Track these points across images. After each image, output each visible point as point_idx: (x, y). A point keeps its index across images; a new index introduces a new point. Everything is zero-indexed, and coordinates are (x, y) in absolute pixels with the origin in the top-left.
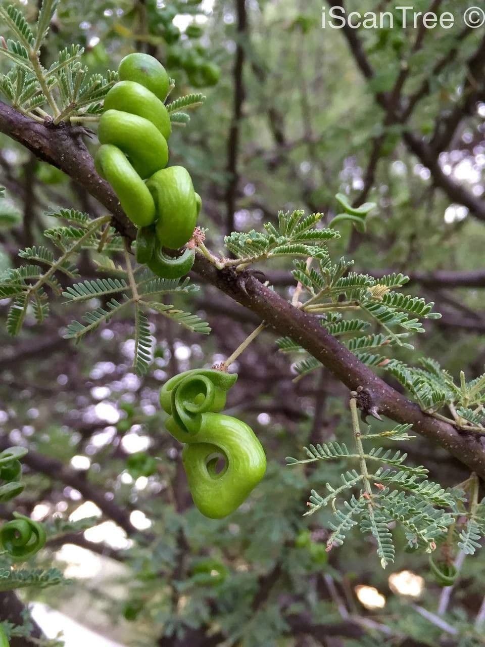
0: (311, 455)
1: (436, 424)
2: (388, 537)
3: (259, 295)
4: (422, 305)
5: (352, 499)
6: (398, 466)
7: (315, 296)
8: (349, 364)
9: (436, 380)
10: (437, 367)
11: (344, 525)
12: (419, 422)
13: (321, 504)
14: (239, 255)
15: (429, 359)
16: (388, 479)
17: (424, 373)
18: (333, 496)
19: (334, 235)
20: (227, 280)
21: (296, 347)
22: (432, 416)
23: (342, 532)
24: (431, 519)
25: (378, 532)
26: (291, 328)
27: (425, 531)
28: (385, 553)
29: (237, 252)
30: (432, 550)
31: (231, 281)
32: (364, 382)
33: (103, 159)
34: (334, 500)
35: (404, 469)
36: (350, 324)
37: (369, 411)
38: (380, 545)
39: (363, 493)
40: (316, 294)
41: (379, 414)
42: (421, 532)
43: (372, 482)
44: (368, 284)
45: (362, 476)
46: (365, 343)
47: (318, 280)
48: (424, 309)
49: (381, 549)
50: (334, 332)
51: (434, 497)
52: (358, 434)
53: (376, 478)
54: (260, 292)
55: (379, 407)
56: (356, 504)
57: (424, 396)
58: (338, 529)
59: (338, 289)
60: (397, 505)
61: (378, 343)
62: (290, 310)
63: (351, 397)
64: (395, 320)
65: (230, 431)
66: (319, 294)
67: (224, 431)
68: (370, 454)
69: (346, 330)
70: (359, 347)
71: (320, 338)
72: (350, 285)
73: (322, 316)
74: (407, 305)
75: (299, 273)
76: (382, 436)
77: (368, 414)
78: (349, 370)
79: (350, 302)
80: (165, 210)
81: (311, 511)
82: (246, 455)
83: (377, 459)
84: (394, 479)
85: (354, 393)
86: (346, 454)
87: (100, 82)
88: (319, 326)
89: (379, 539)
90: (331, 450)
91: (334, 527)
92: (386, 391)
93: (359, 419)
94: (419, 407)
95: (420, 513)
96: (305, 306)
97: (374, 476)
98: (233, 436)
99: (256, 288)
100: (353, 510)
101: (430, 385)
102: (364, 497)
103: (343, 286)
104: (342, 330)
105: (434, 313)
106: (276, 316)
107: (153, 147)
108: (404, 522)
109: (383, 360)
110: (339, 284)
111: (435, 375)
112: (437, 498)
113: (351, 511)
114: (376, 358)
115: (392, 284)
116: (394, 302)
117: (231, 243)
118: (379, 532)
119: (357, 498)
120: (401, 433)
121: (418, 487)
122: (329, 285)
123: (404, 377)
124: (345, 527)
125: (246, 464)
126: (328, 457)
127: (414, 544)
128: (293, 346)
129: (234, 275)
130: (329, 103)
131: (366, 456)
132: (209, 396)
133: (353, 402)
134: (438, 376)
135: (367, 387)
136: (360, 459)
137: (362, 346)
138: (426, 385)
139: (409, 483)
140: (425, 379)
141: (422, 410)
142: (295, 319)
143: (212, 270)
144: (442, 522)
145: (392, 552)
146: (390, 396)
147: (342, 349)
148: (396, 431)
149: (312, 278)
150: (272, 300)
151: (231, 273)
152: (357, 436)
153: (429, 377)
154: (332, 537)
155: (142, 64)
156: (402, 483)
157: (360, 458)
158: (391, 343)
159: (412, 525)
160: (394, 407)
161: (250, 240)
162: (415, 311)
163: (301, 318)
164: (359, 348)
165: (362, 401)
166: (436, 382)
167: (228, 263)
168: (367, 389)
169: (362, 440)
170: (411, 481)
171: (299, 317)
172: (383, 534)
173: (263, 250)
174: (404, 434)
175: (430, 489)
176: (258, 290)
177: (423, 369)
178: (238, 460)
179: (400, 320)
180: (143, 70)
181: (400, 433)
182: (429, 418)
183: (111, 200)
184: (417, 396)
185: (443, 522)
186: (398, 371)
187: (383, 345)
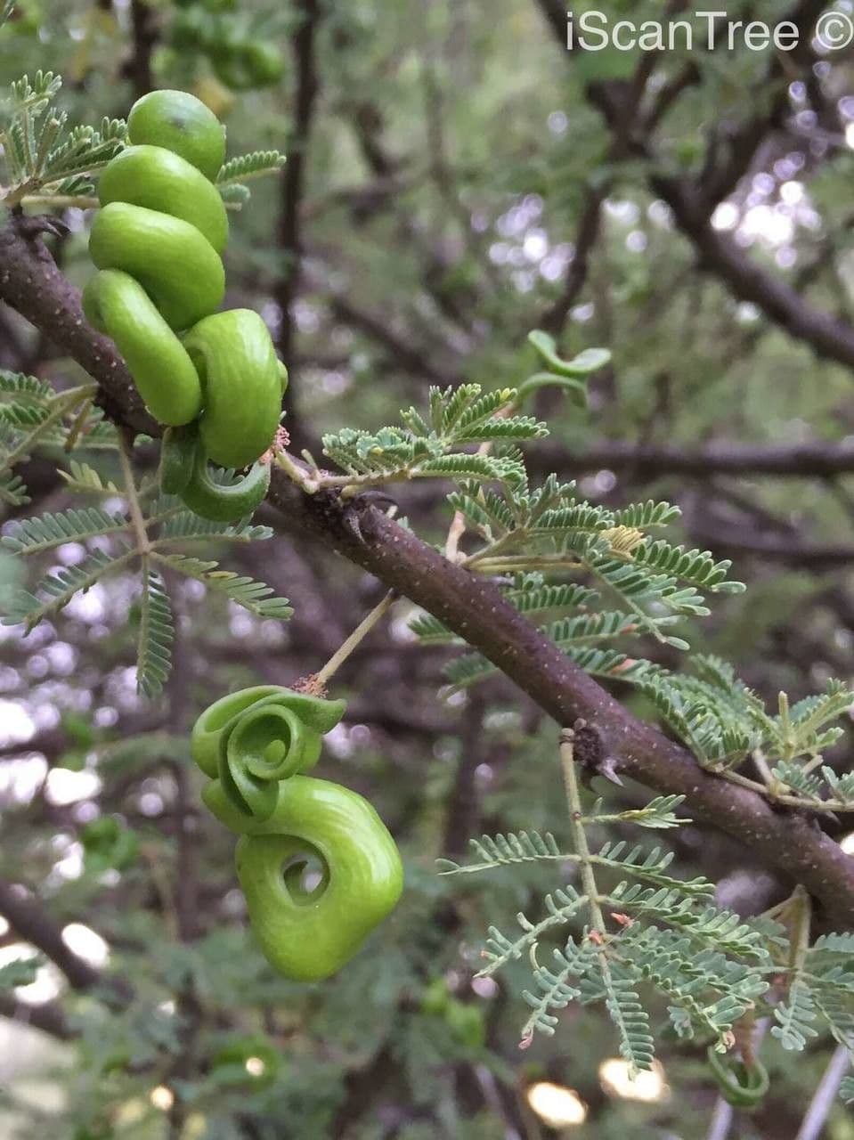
0: (486, 855)
1: (729, 794)
2: (641, 1019)
3: (383, 541)
4: (708, 566)
5: (568, 945)
6: (657, 879)
7: (494, 543)
8: (558, 676)
9: (726, 702)
10: (727, 673)
11: (554, 997)
12: (696, 789)
13: (508, 953)
14: (350, 468)
15: (712, 657)
16: (639, 905)
17: (703, 686)
18: (531, 938)
19: (536, 430)
20: (322, 514)
21: (447, 634)
22: (720, 777)
23: (550, 1011)
24: (722, 984)
25: (621, 1009)
26: (446, 606)
27: (712, 1009)
28: (636, 1052)
29: (347, 463)
30: (726, 1046)
31: (331, 515)
32: (588, 711)
33: (103, 300)
34: (534, 947)
35: (668, 883)
36: (557, 595)
37: (599, 768)
38: (625, 1035)
39: (589, 932)
40: (497, 540)
41: (616, 773)
42: (706, 1011)
43: (606, 910)
44: (603, 526)
45: (585, 898)
46: (587, 628)
47: (501, 514)
48: (710, 575)
49: (627, 1042)
50: (527, 608)
51: (728, 939)
52: (577, 815)
53: (612, 901)
54: (388, 535)
55: (618, 761)
56: (576, 954)
57: (706, 740)
58: (543, 1004)
59: (541, 532)
60: (657, 955)
61: (613, 630)
62: (445, 570)
63: (563, 739)
64: (651, 592)
65: (332, 811)
66: (503, 539)
67: (319, 812)
68: (601, 853)
69: (550, 604)
70: (574, 636)
71: (502, 626)
72: (566, 526)
73: (505, 580)
74: (677, 566)
75: (463, 499)
76: (623, 819)
77: (597, 773)
78: (558, 686)
79: (562, 554)
80: (219, 398)
81: (489, 968)
82: (367, 860)
83: (614, 864)
84: (649, 904)
85: (569, 732)
86: (554, 855)
87: (88, 140)
88: (501, 602)
89: (621, 1024)
90: (525, 846)
91: (535, 1000)
92: (632, 728)
93: (578, 782)
94: (695, 758)
95: (700, 973)
96: (472, 562)
97: (609, 899)
98: (338, 821)
99: (379, 529)
100: (570, 966)
101: (716, 713)
102: (591, 939)
103: (550, 526)
104: (542, 605)
105: (730, 582)
106: (418, 583)
107: (197, 274)
108: (671, 990)
109: (620, 662)
110: (544, 523)
111: (724, 692)
112: (734, 943)
113: (566, 968)
114: (607, 658)
115: (646, 521)
116: (650, 557)
117: (337, 449)
118: (623, 1010)
119: (578, 941)
120: (662, 814)
121: (696, 920)
122: (523, 524)
123: (667, 702)
124: (557, 1000)
125: (366, 877)
126: (518, 860)
127: (686, 1030)
128: (441, 631)
129: (338, 505)
130: (477, 77)
131: (593, 858)
132: (294, 747)
133: (567, 750)
134: (729, 692)
135: (593, 721)
136: (582, 864)
137: (581, 635)
138: (709, 714)
139: (680, 914)
140: (704, 700)
141: (702, 765)
142: (454, 588)
143: (294, 493)
144: (744, 990)
145: (648, 1050)
146: (639, 739)
147: (545, 645)
148: (654, 810)
149: (489, 509)
150: (409, 551)
151: (331, 501)
152: (575, 818)
153: (712, 694)
154: (531, 1019)
155: (175, 113)
156: (665, 913)
157: (581, 862)
158: (638, 630)
159: (688, 999)
160: (648, 760)
161: (379, 449)
162: (692, 578)
163: (465, 585)
164: (576, 639)
165: (584, 748)
166: (726, 706)
167: (326, 482)
168: (594, 725)
169: (585, 825)
170: (683, 908)
171: (462, 584)
172: (629, 1015)
173: (401, 465)
174: (667, 815)
175: (720, 925)
176: (383, 532)
177: (701, 678)
178: (346, 867)
179: (660, 591)
180: (178, 124)
181: (659, 814)
182: (715, 781)
183: (98, 358)
184: (692, 739)
185: (746, 988)
186: (653, 689)
187: (622, 633)
